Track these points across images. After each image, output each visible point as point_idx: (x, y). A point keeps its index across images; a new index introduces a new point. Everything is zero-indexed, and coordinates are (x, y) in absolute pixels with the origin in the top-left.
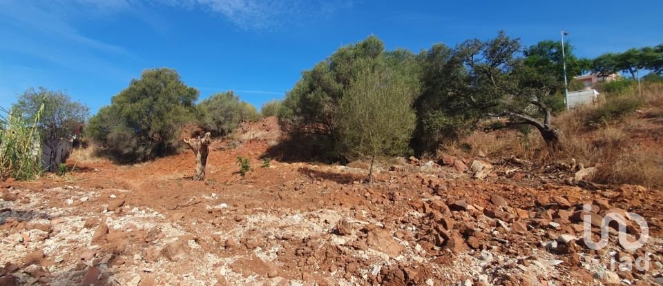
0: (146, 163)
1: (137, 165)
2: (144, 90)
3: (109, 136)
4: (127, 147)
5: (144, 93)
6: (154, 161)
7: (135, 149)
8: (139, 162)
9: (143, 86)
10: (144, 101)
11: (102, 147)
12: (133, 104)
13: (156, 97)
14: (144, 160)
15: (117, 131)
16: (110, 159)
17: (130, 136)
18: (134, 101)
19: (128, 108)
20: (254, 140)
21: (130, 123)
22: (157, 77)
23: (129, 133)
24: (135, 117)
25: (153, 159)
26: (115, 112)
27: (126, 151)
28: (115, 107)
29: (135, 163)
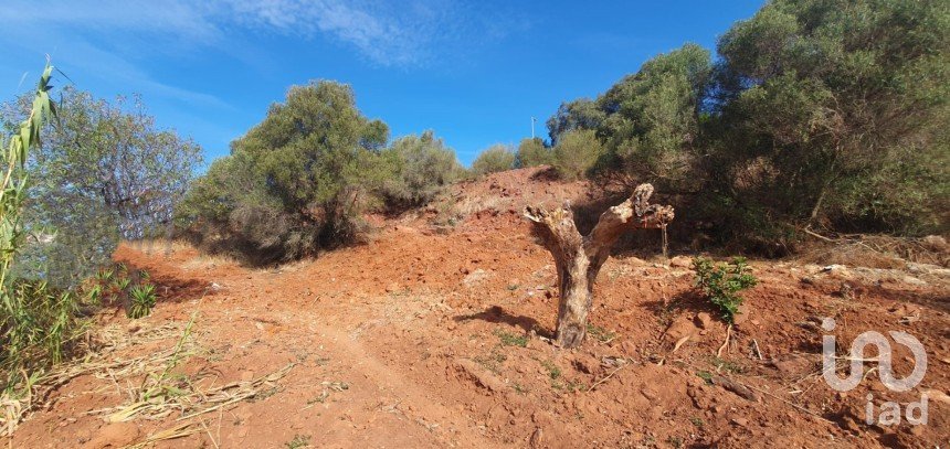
0: (303, 263)
1: (286, 268)
2: (298, 121)
3: (234, 215)
4: (268, 234)
5: (298, 128)
6: (316, 257)
7: (284, 238)
8: (288, 261)
9: (296, 114)
10: (300, 143)
11: (218, 237)
12: (278, 151)
13: (321, 134)
14: (298, 258)
15: (249, 204)
16: (235, 259)
17: (273, 213)
18: (280, 143)
19: (270, 158)
20: (485, 212)
21: (276, 188)
22: (320, 96)
23: (273, 207)
24: (283, 174)
25: (315, 256)
26: (244, 167)
27: (268, 243)
28: (242, 158)
29: (283, 263)
